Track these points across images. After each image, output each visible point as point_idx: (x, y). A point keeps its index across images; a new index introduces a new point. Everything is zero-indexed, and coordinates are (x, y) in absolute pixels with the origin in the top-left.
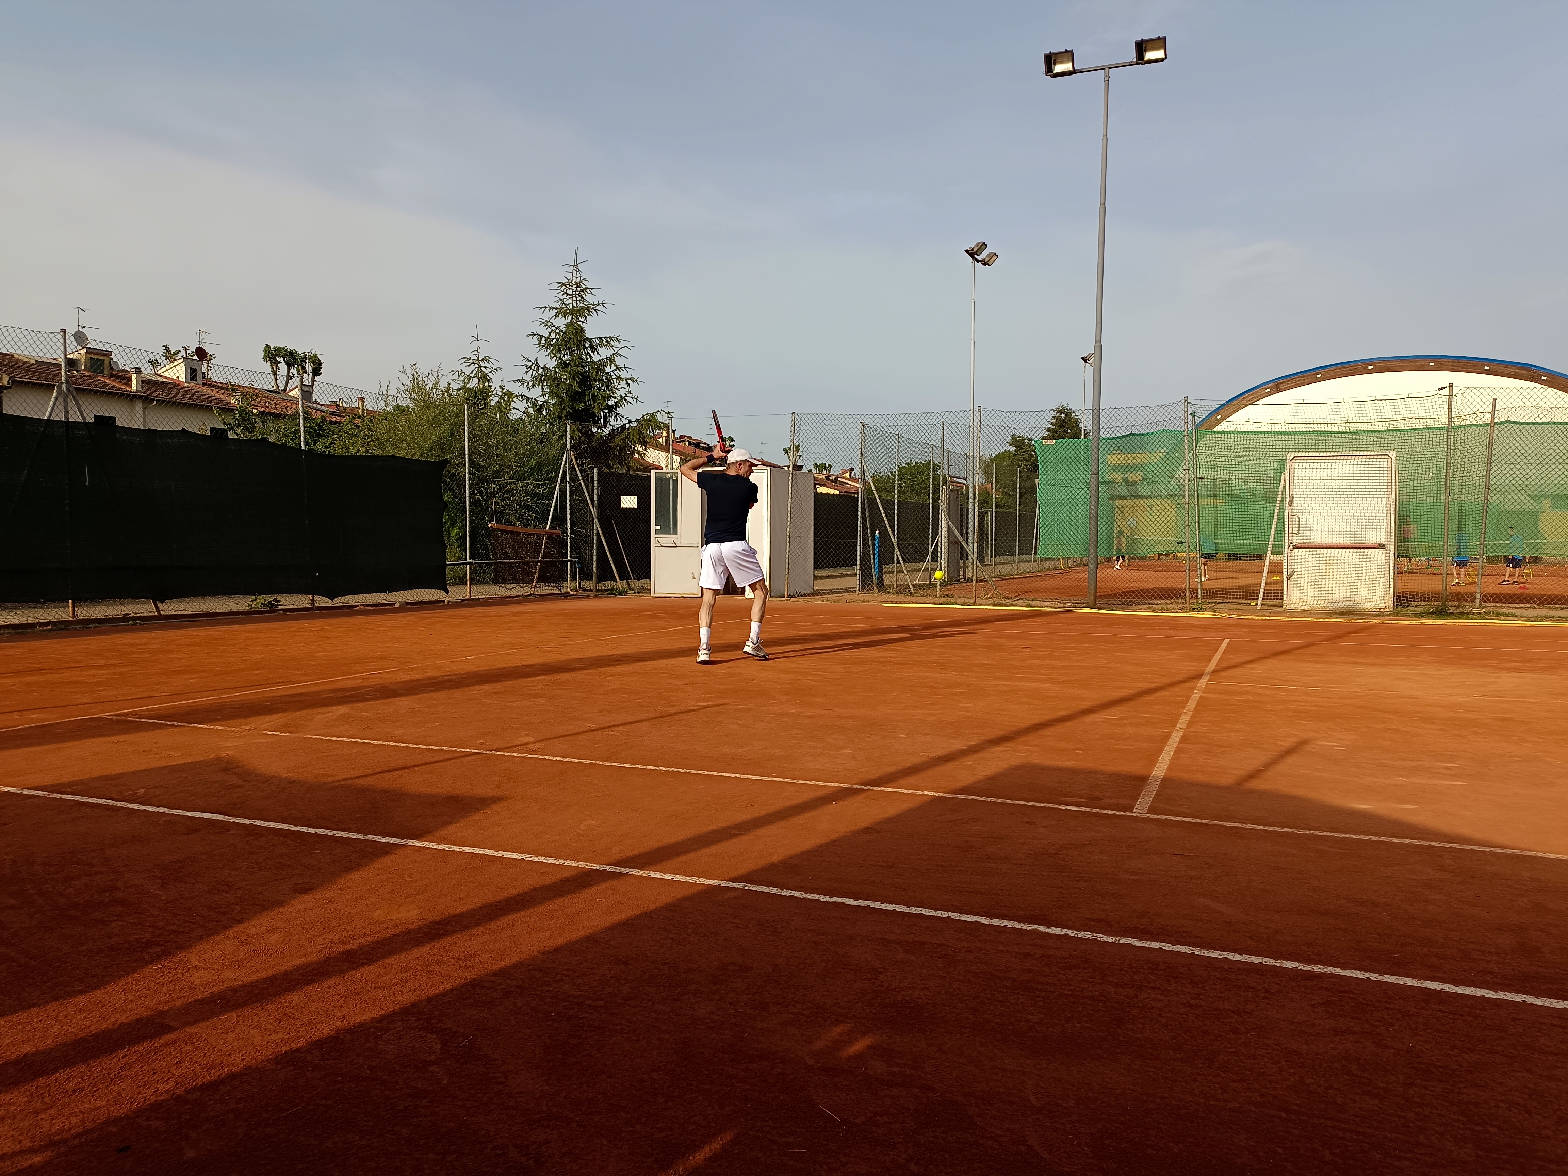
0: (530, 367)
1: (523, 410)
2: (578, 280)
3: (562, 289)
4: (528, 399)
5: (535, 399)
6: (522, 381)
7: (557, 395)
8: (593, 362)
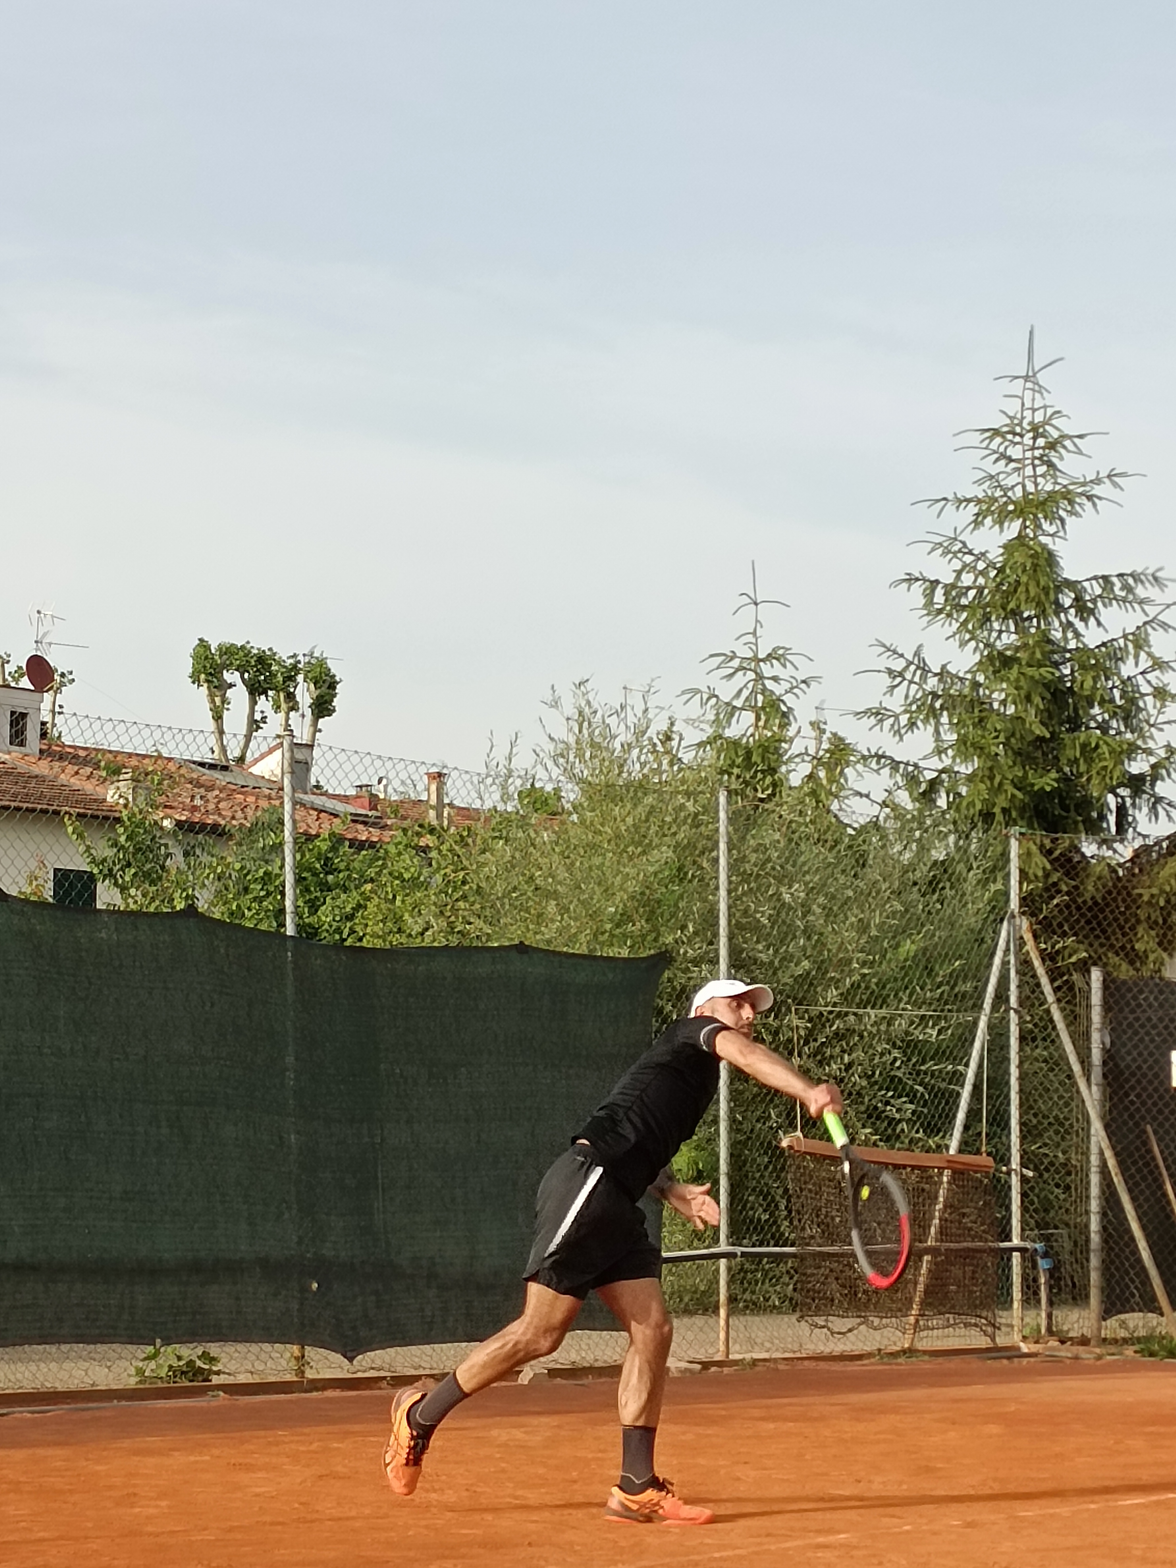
0: (901, 674)
1: (881, 796)
2: (1039, 417)
3: (994, 445)
4: (895, 765)
5: (916, 766)
6: (878, 714)
7: (980, 749)
8: (1083, 651)
